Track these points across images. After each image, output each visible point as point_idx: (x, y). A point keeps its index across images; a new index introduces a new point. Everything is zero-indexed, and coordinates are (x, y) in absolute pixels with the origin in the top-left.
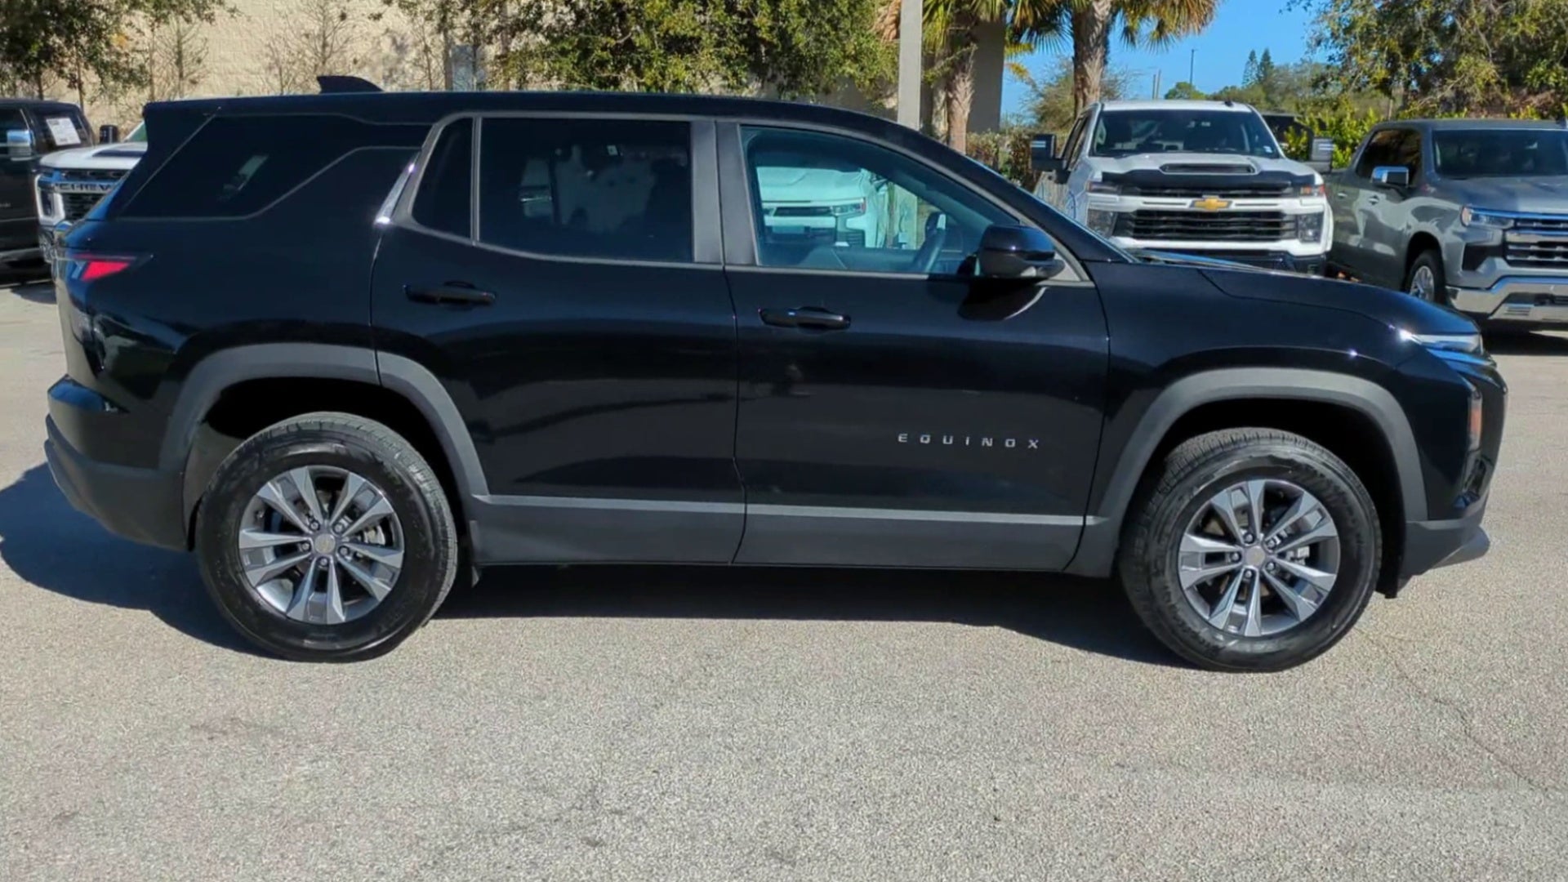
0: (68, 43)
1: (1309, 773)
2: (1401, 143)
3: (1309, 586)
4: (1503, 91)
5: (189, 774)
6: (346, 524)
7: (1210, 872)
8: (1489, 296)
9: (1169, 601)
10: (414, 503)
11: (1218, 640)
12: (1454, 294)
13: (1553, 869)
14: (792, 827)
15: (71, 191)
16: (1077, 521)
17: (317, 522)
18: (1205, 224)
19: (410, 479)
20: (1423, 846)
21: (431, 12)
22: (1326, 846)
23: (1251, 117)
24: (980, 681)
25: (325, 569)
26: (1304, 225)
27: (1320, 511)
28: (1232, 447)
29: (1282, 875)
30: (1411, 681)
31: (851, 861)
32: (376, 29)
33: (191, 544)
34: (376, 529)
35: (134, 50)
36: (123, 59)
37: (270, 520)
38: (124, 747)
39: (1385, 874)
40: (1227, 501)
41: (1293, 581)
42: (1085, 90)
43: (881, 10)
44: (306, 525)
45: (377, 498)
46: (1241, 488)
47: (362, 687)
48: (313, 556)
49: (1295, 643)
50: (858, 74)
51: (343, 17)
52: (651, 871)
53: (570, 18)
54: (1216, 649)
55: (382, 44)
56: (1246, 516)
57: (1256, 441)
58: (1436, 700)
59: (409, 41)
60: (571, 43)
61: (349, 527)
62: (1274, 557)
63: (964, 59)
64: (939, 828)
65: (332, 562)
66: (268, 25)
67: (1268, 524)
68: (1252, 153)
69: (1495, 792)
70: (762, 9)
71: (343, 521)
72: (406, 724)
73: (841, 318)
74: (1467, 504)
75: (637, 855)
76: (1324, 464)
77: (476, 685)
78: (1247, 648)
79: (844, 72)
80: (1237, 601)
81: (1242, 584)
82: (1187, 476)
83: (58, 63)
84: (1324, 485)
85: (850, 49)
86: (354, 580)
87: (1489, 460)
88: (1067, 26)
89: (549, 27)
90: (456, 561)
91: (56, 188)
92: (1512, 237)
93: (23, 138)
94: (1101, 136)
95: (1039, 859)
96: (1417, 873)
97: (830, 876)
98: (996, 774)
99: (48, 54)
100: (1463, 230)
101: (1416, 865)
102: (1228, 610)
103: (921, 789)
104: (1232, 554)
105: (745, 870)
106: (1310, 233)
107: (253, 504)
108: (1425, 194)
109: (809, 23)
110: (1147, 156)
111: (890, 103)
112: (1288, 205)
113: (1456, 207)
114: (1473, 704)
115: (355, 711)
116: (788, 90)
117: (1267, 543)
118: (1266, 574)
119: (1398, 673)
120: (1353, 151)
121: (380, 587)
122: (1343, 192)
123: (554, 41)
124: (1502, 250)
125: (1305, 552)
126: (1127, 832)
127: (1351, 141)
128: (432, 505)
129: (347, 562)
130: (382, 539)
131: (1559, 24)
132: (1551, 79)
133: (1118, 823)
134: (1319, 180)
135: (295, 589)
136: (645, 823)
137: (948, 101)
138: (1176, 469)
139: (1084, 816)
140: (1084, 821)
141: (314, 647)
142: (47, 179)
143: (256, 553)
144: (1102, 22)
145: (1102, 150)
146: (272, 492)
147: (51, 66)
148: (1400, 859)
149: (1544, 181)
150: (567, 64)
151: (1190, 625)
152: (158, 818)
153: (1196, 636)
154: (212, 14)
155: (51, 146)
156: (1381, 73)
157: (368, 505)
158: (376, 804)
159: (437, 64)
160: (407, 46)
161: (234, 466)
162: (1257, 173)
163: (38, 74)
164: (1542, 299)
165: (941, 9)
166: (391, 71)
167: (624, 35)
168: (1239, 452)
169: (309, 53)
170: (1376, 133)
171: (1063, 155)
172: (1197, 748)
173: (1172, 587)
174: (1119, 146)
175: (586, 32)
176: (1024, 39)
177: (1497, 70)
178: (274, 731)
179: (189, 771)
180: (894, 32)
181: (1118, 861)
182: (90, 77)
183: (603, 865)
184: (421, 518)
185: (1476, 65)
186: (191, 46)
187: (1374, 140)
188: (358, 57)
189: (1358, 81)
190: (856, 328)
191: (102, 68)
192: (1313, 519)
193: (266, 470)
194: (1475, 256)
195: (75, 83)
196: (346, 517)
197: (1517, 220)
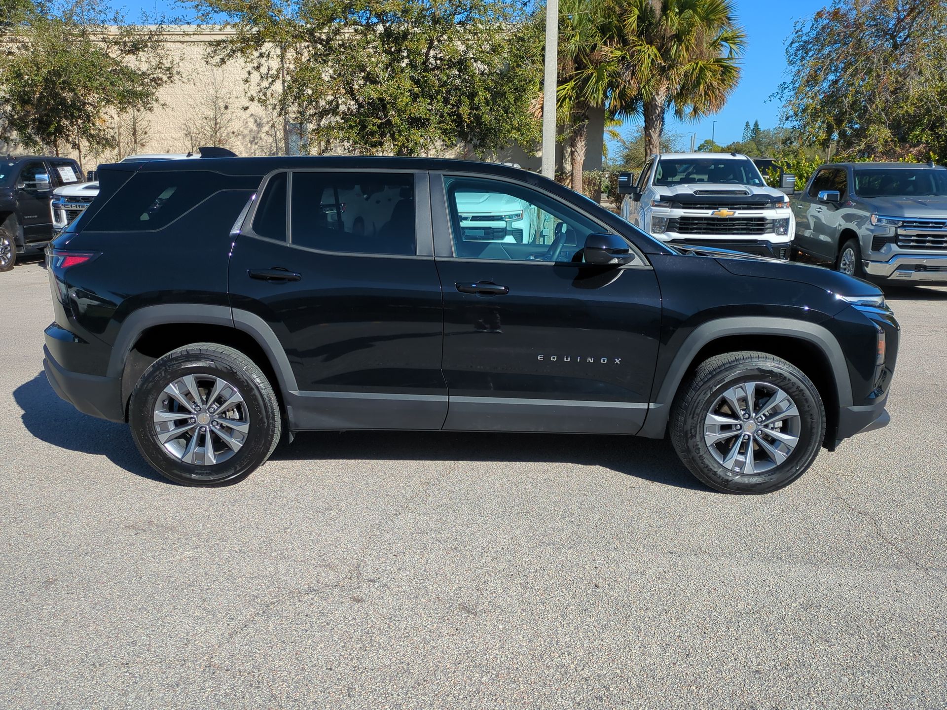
0: (72, 124)
1: (783, 558)
2: (836, 176)
3: (782, 444)
4: (895, 146)
5: (122, 556)
6: (216, 408)
7: (725, 620)
8: (888, 266)
9: (699, 453)
10: (255, 395)
11: (729, 476)
12: (867, 265)
13: (933, 620)
14: (475, 590)
15: (70, 209)
16: (644, 406)
17: (199, 406)
18: (720, 225)
19: (253, 381)
20: (853, 605)
21: (275, 105)
22: (794, 605)
23: (747, 162)
24: (587, 499)
25: (204, 433)
26: (779, 225)
27: (788, 400)
28: (735, 363)
29: (768, 623)
30: (844, 500)
31: (510, 613)
32: (245, 115)
33: (127, 420)
34: (233, 410)
35: (108, 128)
36: (102, 133)
37: (172, 405)
38: (86, 539)
39: (830, 623)
40: (732, 395)
41: (773, 441)
42: (651, 146)
43: (533, 101)
44: (192, 408)
45: (233, 393)
46: (741, 387)
47: (225, 502)
48: (197, 426)
49: (775, 478)
50: (520, 138)
51: (226, 108)
52: (391, 618)
53: (354, 108)
54: (727, 481)
55: (249, 123)
56: (744, 403)
57: (750, 360)
58: (859, 513)
59: (264, 121)
60: (355, 122)
61: (217, 410)
62: (761, 427)
63: (580, 129)
64: (562, 592)
65: (208, 429)
66: (185, 112)
67: (757, 408)
68: (748, 183)
69: (896, 570)
70: (464, 102)
71: (214, 406)
72: (250, 525)
73: (503, 288)
74: (877, 396)
75: (383, 608)
76: (790, 373)
77: (292, 501)
78: (746, 480)
79: (511, 136)
80: (739, 453)
81: (742, 443)
82: (709, 380)
83: (66, 135)
84: (790, 385)
85: (515, 123)
86: (221, 440)
87: (890, 371)
88: (641, 109)
89: (343, 112)
90: (280, 428)
91: (63, 207)
92: (900, 231)
93: (44, 178)
94: (659, 174)
95: (622, 611)
96: (850, 622)
97: (497, 622)
98: (597, 558)
99: (60, 130)
100: (872, 228)
101: (849, 617)
102: (734, 458)
103: (552, 567)
104: (736, 425)
105: (446, 618)
106: (782, 230)
107: (161, 397)
108: (850, 207)
109: (491, 109)
110: (686, 185)
111: (539, 154)
112: (769, 214)
113: (868, 214)
114: (882, 515)
115: (221, 517)
116: (479, 148)
117: (757, 419)
118: (757, 437)
119: (836, 495)
120: (807, 181)
121: (236, 444)
122: (801, 205)
123: (346, 121)
124: (895, 239)
125: (779, 424)
126: (674, 594)
127: (805, 175)
128: (265, 397)
129: (217, 429)
130: (237, 417)
131: (928, 106)
132: (923, 138)
133: (670, 589)
134: (787, 199)
135: (187, 445)
136: (388, 588)
137: (572, 153)
138: (702, 375)
139: (649, 584)
140: (649, 588)
141: (197, 478)
142: (57, 202)
143: (164, 425)
144: (661, 107)
145: (659, 182)
146: (173, 389)
147: (62, 137)
148: (839, 613)
149: (921, 199)
150: (353, 133)
151: (712, 467)
152: (103, 583)
153: (715, 473)
154: (152, 107)
155: (61, 183)
156: (823, 136)
157: (228, 397)
158: (231, 575)
159: (280, 134)
160: (263, 123)
161: (151, 374)
162: (750, 195)
163: (55, 141)
164: (919, 268)
165: (567, 100)
166: (254, 138)
167: (385, 118)
168: (739, 366)
169: (208, 128)
170: (820, 171)
171: (638, 185)
172: (716, 542)
173: (700, 445)
174: (670, 179)
175: (364, 116)
176: (616, 117)
177: (891, 133)
178: (173, 529)
179: (122, 554)
180: (541, 113)
181: (669, 614)
182: (84, 143)
183: (363, 614)
184: (258, 404)
185: (879, 130)
186: (141, 125)
187: (819, 175)
188: (235, 130)
189: (809, 141)
190: (511, 293)
191: (91, 137)
192: (784, 405)
193: (169, 376)
194: (879, 243)
195: (76, 146)
196: (216, 403)
197: (904, 222)
